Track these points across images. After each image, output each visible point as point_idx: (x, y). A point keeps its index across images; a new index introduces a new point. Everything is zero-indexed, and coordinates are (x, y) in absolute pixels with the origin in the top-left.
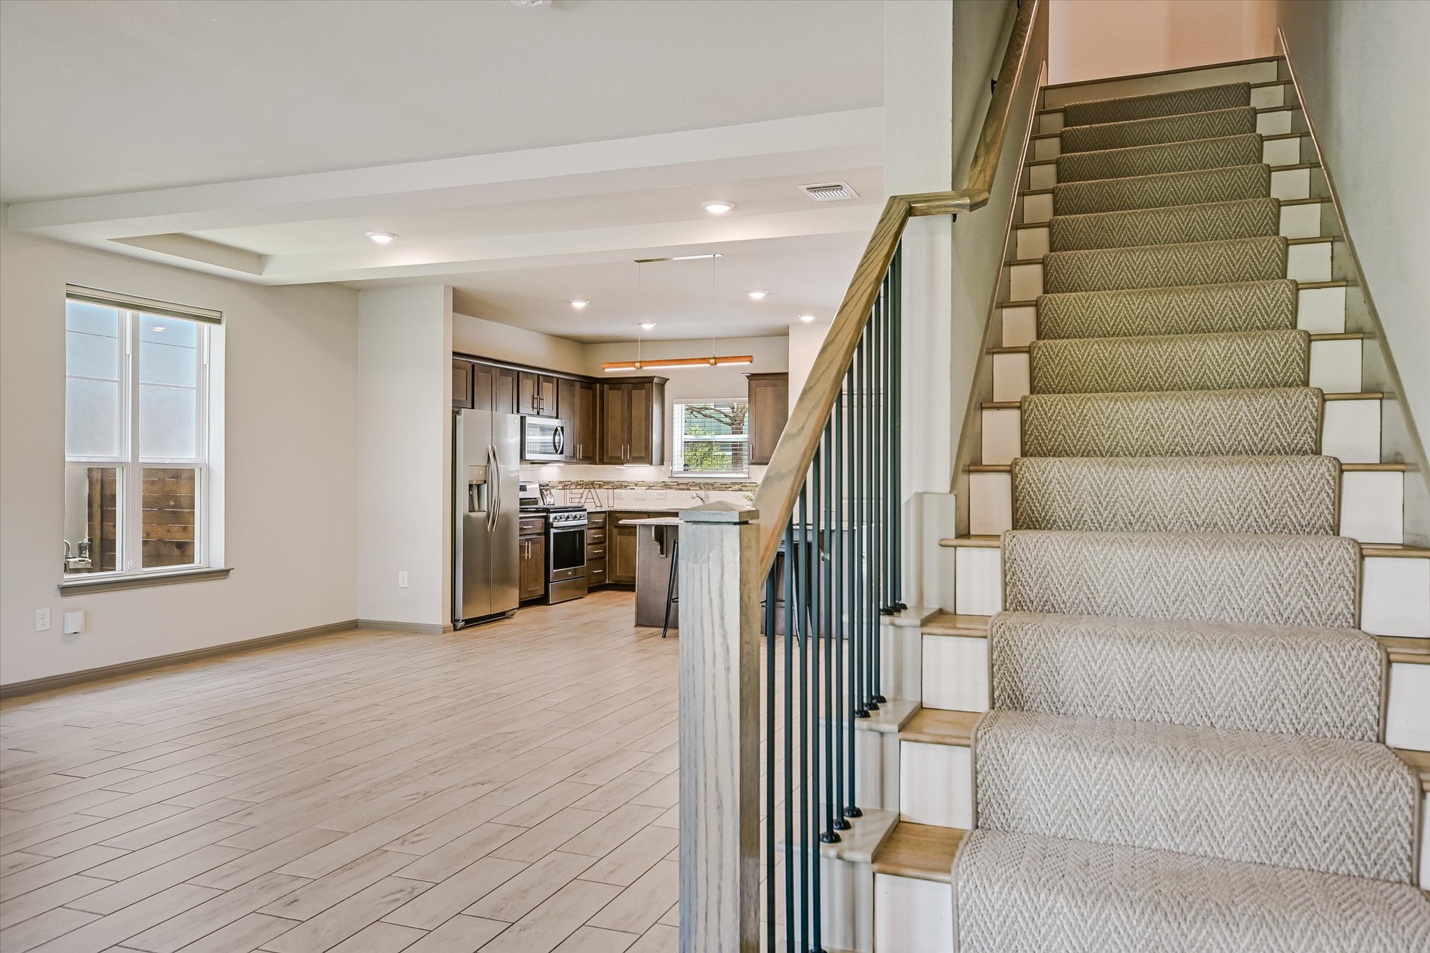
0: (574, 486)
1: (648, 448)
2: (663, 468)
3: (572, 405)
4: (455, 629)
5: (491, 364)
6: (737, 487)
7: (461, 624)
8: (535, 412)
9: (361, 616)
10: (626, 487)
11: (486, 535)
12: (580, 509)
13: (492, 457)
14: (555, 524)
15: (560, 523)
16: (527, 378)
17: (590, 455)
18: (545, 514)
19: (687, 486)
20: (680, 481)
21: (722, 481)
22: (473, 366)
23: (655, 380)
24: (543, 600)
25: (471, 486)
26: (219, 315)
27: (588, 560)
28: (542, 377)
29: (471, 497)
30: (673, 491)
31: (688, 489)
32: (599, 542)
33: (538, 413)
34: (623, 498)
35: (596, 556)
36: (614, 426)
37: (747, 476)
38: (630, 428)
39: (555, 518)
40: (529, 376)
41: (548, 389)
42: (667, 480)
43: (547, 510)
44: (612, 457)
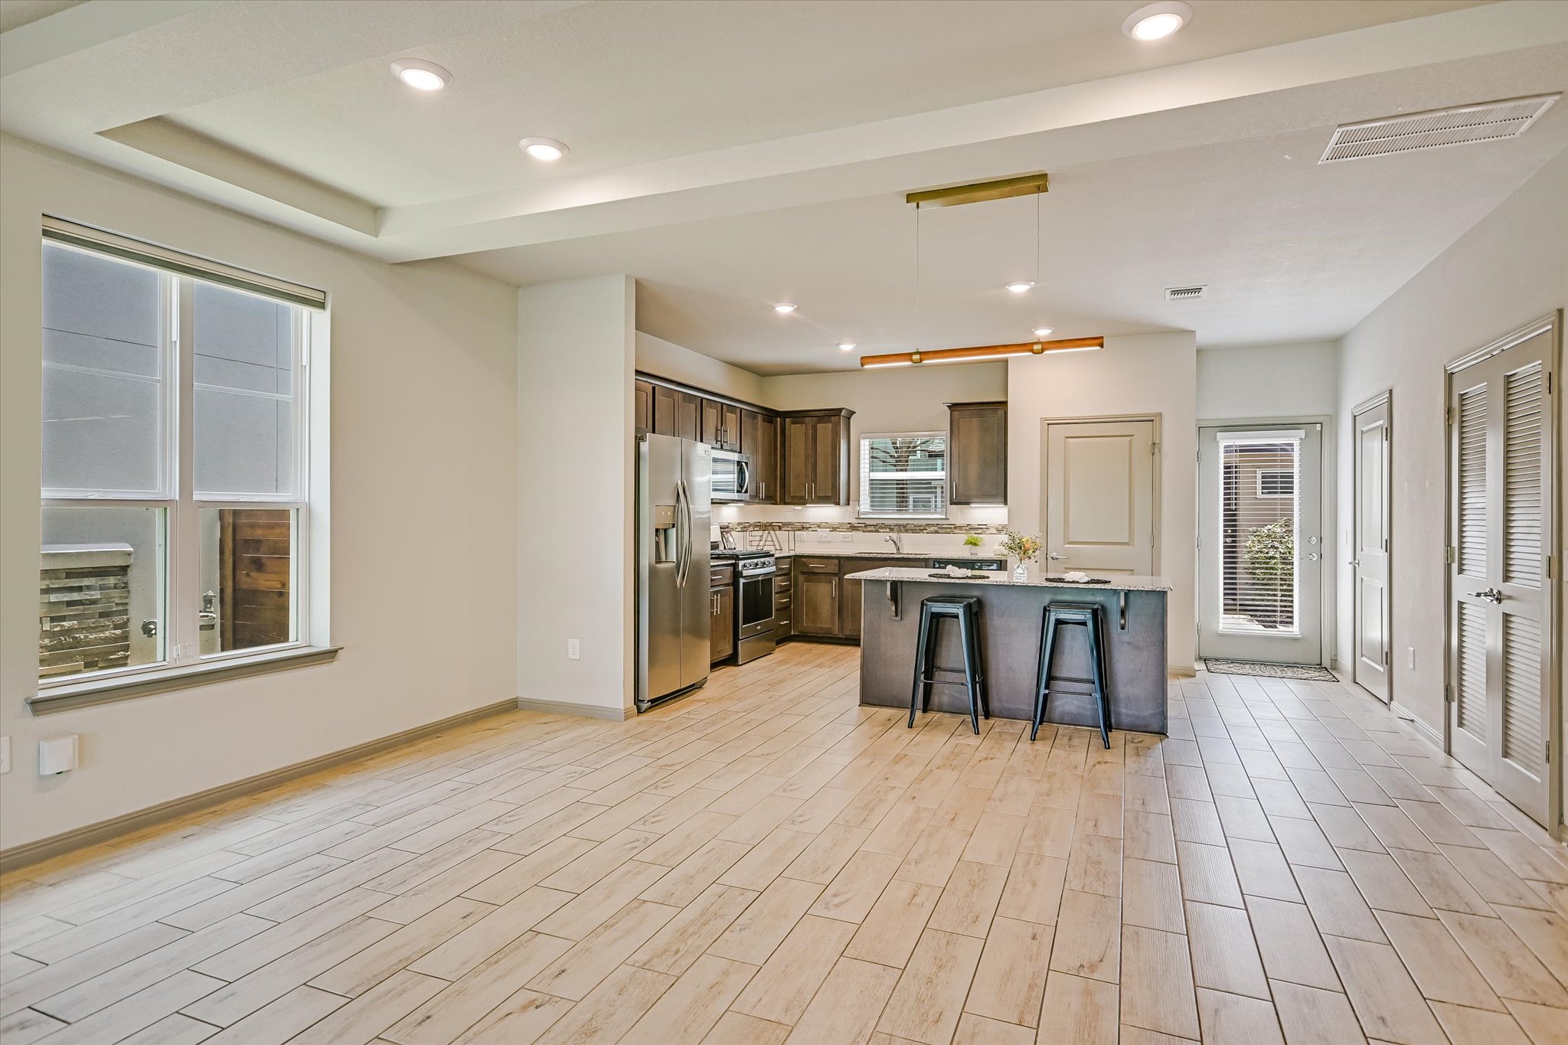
0: (751, 528)
1: (835, 487)
2: (849, 508)
3: (755, 439)
4: (639, 712)
5: (673, 387)
6: (932, 529)
7: (645, 706)
8: (718, 445)
9: (523, 693)
10: (807, 528)
11: (675, 591)
12: (768, 555)
13: (682, 494)
14: (745, 573)
15: (750, 571)
16: (711, 407)
17: (772, 495)
18: (734, 561)
19: (877, 528)
20: (868, 522)
21: (916, 522)
22: (654, 388)
23: (843, 413)
24: (732, 660)
25: (657, 530)
26: (322, 296)
27: (776, 610)
28: (726, 406)
29: (657, 543)
30: (860, 533)
31: (877, 531)
32: (784, 591)
33: (722, 448)
34: (804, 541)
35: (783, 606)
36: (797, 462)
37: (944, 517)
38: (815, 465)
39: (745, 566)
40: (713, 404)
41: (731, 418)
42: (854, 521)
43: (736, 557)
44: (794, 497)
